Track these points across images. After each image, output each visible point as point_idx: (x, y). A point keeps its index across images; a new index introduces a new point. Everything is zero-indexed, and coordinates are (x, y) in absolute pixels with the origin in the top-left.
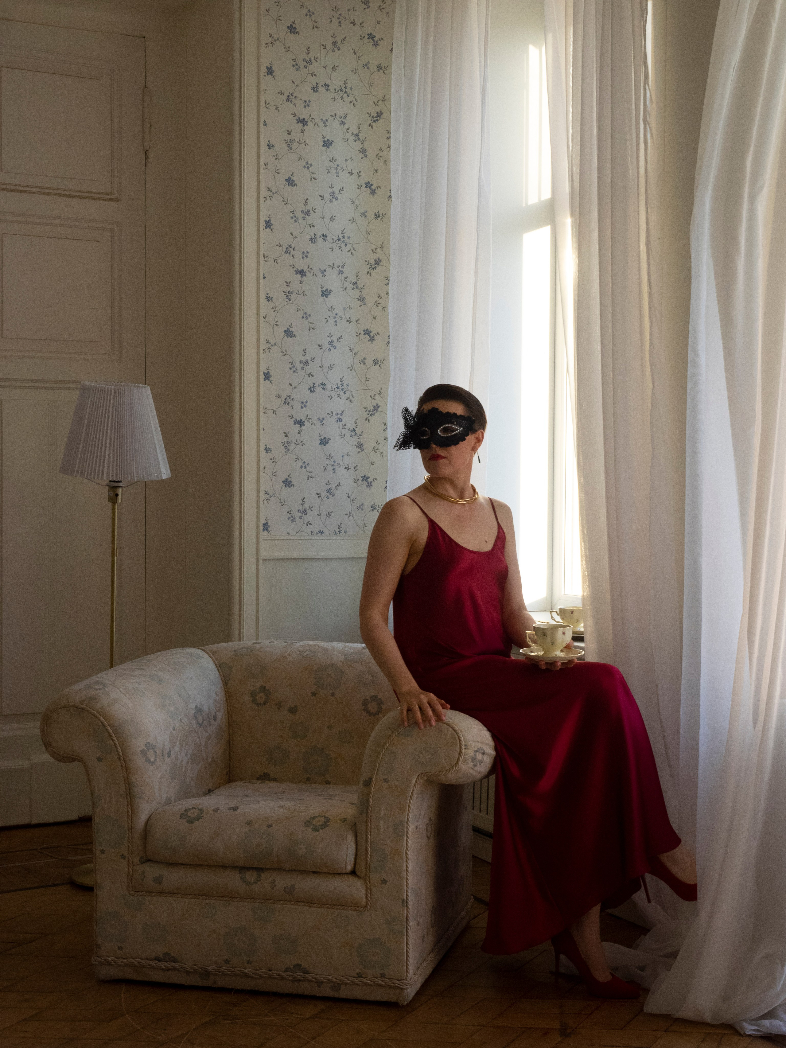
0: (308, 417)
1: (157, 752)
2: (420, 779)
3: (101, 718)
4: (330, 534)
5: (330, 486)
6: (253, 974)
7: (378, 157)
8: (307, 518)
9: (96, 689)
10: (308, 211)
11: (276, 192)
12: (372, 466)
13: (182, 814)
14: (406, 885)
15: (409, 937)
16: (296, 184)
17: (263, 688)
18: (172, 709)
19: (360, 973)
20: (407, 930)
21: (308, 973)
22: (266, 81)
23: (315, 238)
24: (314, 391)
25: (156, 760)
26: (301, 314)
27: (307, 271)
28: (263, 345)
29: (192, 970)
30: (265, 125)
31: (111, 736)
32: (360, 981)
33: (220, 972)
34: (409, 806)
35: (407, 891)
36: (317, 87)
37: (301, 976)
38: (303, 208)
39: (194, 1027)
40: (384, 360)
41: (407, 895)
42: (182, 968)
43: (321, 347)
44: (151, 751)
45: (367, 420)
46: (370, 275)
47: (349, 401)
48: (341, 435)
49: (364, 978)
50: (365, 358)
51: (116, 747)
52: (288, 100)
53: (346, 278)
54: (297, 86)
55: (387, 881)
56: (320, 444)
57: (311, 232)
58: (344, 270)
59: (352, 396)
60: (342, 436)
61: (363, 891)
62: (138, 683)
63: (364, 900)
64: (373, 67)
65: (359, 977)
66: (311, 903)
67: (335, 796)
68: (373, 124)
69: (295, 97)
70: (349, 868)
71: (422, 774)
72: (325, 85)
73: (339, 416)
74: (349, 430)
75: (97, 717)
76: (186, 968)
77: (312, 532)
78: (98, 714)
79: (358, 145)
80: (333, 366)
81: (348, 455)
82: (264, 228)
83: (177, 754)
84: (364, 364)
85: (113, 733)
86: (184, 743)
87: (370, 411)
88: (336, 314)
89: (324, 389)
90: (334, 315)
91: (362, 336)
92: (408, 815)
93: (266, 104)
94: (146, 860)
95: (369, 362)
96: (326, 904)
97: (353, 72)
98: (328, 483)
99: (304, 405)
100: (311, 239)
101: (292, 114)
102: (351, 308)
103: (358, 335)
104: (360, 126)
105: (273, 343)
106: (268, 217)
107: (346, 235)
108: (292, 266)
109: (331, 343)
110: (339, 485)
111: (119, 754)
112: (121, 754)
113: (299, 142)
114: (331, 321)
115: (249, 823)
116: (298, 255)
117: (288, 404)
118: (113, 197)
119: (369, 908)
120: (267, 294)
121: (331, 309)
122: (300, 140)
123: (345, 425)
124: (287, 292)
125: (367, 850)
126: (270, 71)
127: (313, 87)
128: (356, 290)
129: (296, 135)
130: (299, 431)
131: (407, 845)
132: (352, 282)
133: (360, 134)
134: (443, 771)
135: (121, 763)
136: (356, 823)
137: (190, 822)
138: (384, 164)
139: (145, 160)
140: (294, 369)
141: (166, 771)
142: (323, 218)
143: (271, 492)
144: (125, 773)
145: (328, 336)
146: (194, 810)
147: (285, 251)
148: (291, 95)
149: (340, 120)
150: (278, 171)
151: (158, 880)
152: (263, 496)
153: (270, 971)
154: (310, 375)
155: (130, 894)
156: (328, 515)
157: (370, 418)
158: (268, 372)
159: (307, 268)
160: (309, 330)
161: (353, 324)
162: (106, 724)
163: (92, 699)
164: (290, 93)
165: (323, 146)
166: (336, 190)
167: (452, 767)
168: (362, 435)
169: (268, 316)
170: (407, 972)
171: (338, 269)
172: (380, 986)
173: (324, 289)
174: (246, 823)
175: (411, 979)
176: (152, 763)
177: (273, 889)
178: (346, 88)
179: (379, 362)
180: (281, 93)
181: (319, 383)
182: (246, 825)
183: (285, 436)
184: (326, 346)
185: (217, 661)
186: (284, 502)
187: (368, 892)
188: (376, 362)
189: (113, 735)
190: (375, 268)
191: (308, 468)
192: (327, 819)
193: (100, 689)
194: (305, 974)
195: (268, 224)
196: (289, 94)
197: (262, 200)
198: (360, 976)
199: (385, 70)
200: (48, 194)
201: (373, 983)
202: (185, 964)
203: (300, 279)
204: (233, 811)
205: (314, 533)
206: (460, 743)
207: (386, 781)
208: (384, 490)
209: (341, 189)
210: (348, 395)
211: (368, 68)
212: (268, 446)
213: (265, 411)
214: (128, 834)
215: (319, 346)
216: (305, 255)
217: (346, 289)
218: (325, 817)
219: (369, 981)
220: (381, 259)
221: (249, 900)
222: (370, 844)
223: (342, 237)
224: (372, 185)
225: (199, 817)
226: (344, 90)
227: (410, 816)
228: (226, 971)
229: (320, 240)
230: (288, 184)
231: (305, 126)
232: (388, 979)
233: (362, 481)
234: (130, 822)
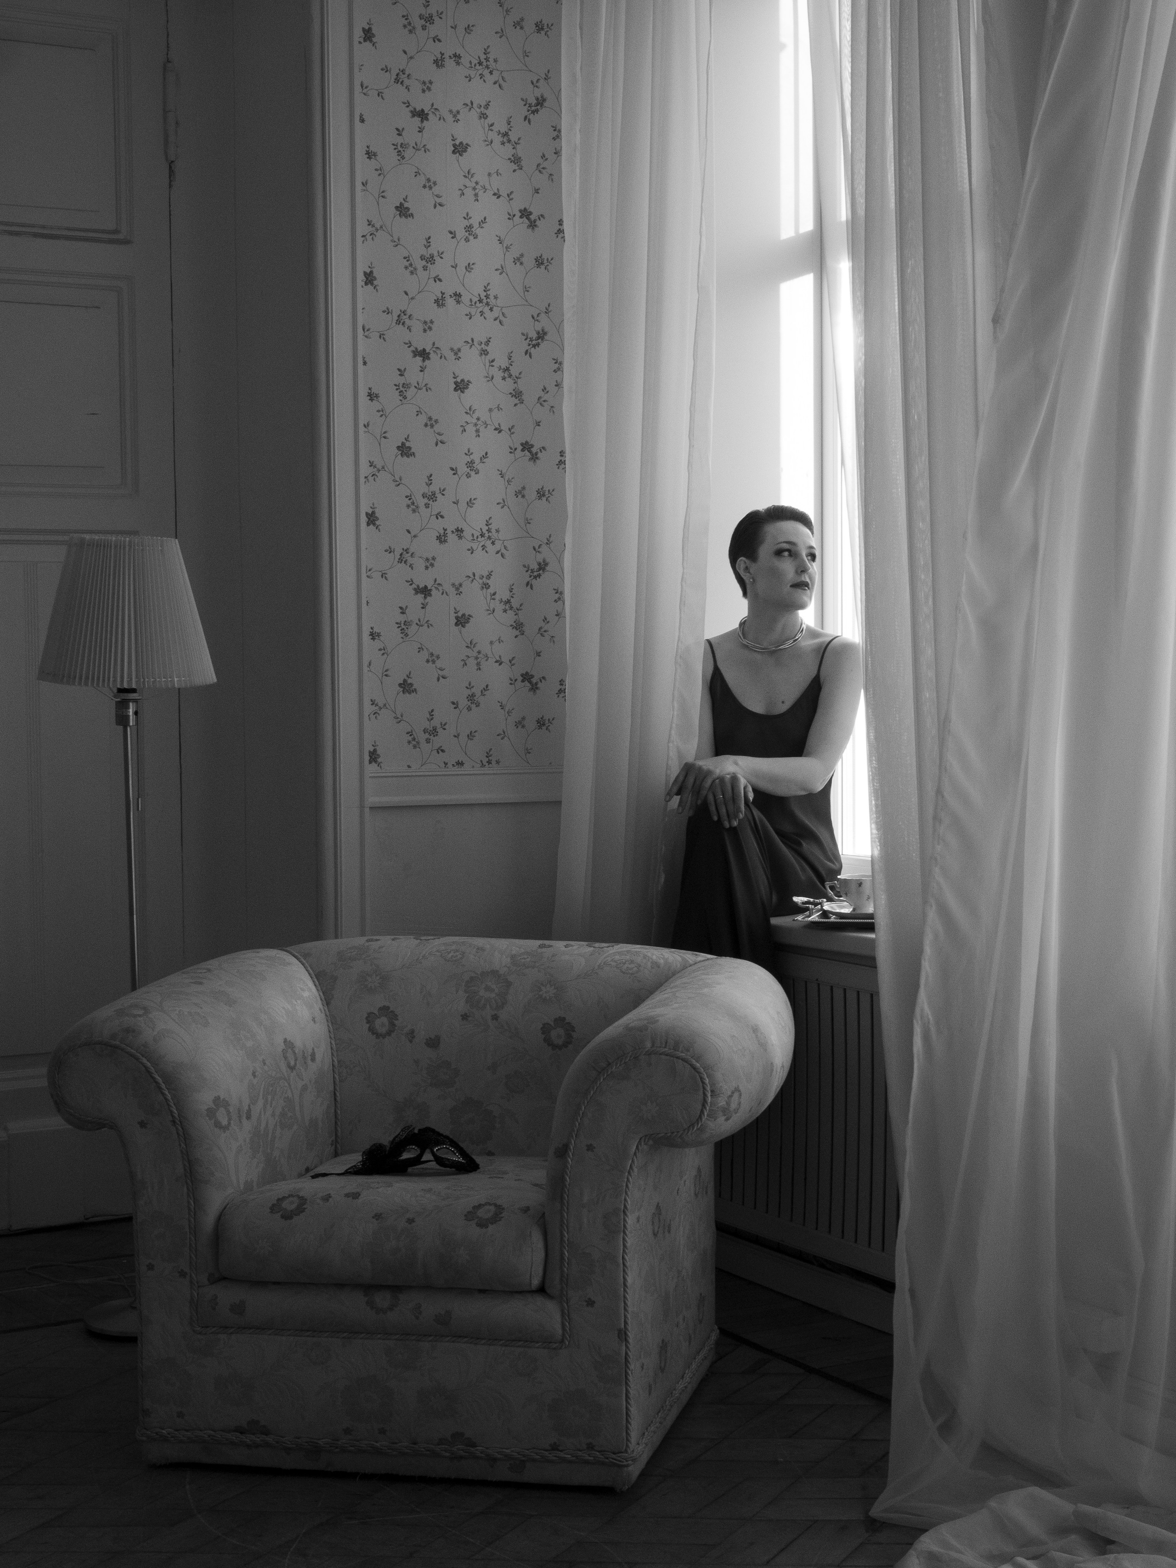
0: (437, 583)
1: (231, 1111)
2: (643, 1144)
3: (145, 1061)
4: (473, 767)
5: (473, 690)
6: (388, 1449)
7: (540, 169)
8: (437, 742)
9: (135, 1016)
10: (432, 256)
11: (381, 227)
12: (538, 657)
13: (273, 1205)
14: (625, 1308)
15: (630, 1387)
16: (412, 214)
17: (384, 1010)
18: (249, 1044)
19: (555, 1443)
20: (626, 1376)
21: (474, 1445)
22: (363, 50)
23: (443, 299)
24: (445, 541)
25: (229, 1124)
26: (423, 419)
27: (431, 352)
28: (365, 470)
29: (294, 1446)
30: (362, 120)
31: (160, 1088)
32: (555, 1456)
33: (337, 1448)
34: (627, 1186)
35: (625, 1316)
36: (442, 59)
37: (462, 1450)
38: (423, 252)
39: (304, 1531)
40: (553, 491)
41: (626, 1323)
42: (277, 1442)
43: (454, 471)
44: (222, 1110)
45: (529, 586)
46: (530, 357)
47: (500, 556)
48: (488, 610)
49: (561, 1451)
50: (524, 488)
51: (168, 1105)
52: (397, 81)
53: (493, 361)
54: (411, 58)
55: (594, 1302)
56: (456, 624)
57: (436, 289)
58: (488, 349)
59: (505, 548)
60: (489, 612)
61: (558, 1317)
62: (196, 1004)
63: (560, 1332)
64: (529, 26)
65: (553, 1450)
66: (478, 1339)
67: (505, 1173)
68: (531, 117)
69: (408, 75)
70: (536, 1282)
71: (646, 1136)
72: (455, 55)
73: (484, 579)
74: (501, 601)
75: (137, 1059)
76: (284, 1443)
77: (446, 764)
78: (138, 1055)
79: (508, 151)
80: (474, 501)
81: (500, 641)
82: (364, 285)
83: (261, 1112)
84: (523, 496)
85: (164, 1083)
86: (270, 1097)
87: (532, 571)
88: (478, 419)
89: (460, 537)
90: (474, 421)
91: (519, 453)
92: (625, 1200)
93: (362, 87)
94: (220, 1278)
95: (531, 494)
96: (501, 1340)
97: (499, 35)
98: (470, 687)
99: (430, 563)
100: (437, 301)
101: (404, 103)
102: (501, 409)
103: (513, 451)
104: (510, 120)
105: (379, 466)
106: (369, 267)
107: (492, 293)
108: (407, 344)
109: (470, 464)
110: (487, 688)
111: (173, 1116)
112: (176, 1115)
113: (416, 147)
114: (471, 429)
115: (378, 1216)
116: (417, 327)
117: (405, 562)
118: (121, 236)
119: (567, 1343)
120: (370, 389)
121: (470, 411)
122: (416, 145)
123: (494, 594)
124: (401, 385)
125: (562, 1254)
126: (368, 35)
127: (435, 59)
128: (508, 379)
129: (411, 136)
130: (423, 604)
131: (624, 1246)
132: (502, 368)
133: (510, 133)
134: (678, 1132)
135: (177, 1129)
136: (544, 1214)
137: (287, 1216)
138: (549, 179)
139: (170, 178)
140: (414, 507)
141: (245, 1141)
142: (455, 267)
143: (381, 702)
144: (183, 1145)
145: (466, 454)
146: (291, 1199)
147: (397, 321)
148: (401, 73)
149: (479, 110)
150: (383, 194)
151: (238, 1309)
152: (368, 708)
153: (415, 1444)
154: (439, 516)
155: (194, 1331)
156: (471, 736)
157: (534, 582)
158: (373, 513)
159: (432, 346)
160: (437, 445)
161: (505, 435)
162: (152, 1070)
163: (128, 1030)
164: (400, 70)
165: (454, 152)
166: (475, 222)
167: (693, 1125)
168: (521, 610)
169: (371, 424)
170: (628, 1440)
171: (479, 348)
172: (587, 1462)
173: (459, 380)
174: (373, 1217)
175: (633, 1451)
176: (225, 1128)
177: (417, 1318)
178: (487, 60)
179: (547, 493)
180: (386, 70)
181: (453, 528)
182: (374, 1220)
183: (402, 613)
184: (463, 469)
185: (311, 968)
186: (402, 716)
187: (566, 1320)
188: (541, 494)
189: (163, 1086)
190: (538, 345)
191: (439, 663)
192: (499, 1209)
193: (140, 1016)
194: (469, 1448)
195: (369, 278)
196: (398, 71)
197: (359, 240)
198: (554, 1447)
199: (548, 31)
200: (17, 234)
201: (574, 1458)
202: (282, 1437)
203: (421, 364)
204: (353, 1198)
205: (450, 765)
206: (704, 1088)
207: (590, 1148)
208: (557, 696)
209: (482, 221)
210: (498, 545)
211: (522, 28)
212: (375, 630)
213: (369, 573)
214: (190, 1238)
215: (452, 469)
216: (428, 326)
217: (492, 378)
218: (495, 1205)
219: (569, 1456)
220: (546, 330)
221: (379, 1336)
222: (568, 1246)
223: (485, 296)
224: (531, 213)
225: (300, 1210)
226: (484, 63)
227: (629, 1202)
228: (346, 1445)
229: (450, 302)
230: (400, 214)
231: (425, 121)
232: (599, 1452)
233: (523, 681)
234: (192, 1220)
